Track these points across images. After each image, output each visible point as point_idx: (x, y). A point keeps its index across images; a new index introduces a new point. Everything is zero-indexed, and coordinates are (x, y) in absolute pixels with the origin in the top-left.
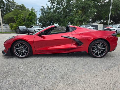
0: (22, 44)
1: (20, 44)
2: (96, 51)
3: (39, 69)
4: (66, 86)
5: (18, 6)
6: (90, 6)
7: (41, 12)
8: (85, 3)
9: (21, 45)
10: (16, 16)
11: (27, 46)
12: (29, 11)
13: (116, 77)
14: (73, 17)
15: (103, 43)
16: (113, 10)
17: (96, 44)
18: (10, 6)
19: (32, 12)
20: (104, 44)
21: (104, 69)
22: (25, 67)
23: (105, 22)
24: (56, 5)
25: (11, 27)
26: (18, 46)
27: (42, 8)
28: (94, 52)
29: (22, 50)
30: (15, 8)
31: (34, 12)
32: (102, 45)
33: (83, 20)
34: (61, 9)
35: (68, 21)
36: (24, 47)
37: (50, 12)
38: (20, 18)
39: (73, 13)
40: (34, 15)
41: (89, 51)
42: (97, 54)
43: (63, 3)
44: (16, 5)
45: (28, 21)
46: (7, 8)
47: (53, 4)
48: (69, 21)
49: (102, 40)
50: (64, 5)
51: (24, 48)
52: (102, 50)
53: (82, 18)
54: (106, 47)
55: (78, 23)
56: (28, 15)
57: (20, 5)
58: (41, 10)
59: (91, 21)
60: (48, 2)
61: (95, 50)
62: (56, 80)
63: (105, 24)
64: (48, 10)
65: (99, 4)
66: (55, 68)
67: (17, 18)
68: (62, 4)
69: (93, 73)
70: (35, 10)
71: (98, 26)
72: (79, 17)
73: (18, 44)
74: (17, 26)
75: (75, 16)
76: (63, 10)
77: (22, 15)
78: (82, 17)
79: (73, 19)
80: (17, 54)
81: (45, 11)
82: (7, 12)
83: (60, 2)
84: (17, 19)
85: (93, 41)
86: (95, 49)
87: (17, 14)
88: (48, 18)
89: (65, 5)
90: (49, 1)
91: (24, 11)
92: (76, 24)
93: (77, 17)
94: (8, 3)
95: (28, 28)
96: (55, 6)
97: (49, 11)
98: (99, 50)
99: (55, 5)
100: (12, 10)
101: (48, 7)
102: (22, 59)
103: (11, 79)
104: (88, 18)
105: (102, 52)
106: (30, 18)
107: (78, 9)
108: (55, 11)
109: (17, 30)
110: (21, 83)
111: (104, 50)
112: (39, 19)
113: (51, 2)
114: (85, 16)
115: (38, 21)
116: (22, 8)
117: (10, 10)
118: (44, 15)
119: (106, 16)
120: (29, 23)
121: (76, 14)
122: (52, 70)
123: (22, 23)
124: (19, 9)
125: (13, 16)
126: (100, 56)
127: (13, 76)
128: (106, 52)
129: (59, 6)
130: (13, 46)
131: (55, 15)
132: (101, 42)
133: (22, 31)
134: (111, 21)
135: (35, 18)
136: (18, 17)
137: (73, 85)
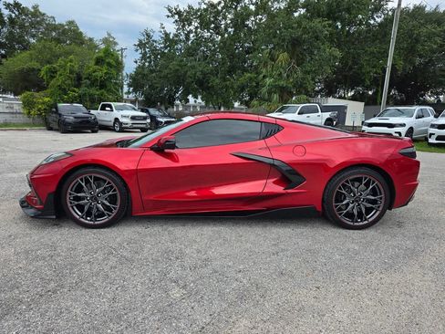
0: (96, 179)
1: (91, 177)
2: (348, 205)
3: (161, 266)
4: (261, 325)
5: (55, 28)
6: (317, 38)
7: (140, 51)
8: (300, 26)
9: (92, 181)
10: (48, 66)
11: (112, 187)
12: (96, 47)
13: (416, 293)
14: (258, 74)
15: (373, 179)
16: (399, 55)
17: (347, 182)
18: (22, 26)
19: (108, 53)
20: (374, 182)
21: (375, 267)
22: (113, 261)
23: (370, 93)
24: (196, 28)
25: (28, 104)
26: (83, 184)
27: (142, 38)
28: (340, 209)
29: (95, 199)
30: (42, 33)
31: (114, 50)
32: (367, 185)
33: (294, 86)
34: (214, 46)
35: (239, 87)
36: (102, 188)
37: (174, 53)
38: (61, 75)
39: (259, 58)
40: (114, 63)
41: (325, 206)
42: (350, 215)
43: (223, 22)
44: (47, 25)
45: (92, 84)
46: (11, 33)
47: (184, 26)
48: (242, 89)
49: (368, 170)
50: (226, 30)
51: (103, 192)
52: (369, 201)
53: (291, 80)
54: (381, 194)
55: (276, 97)
56: (93, 62)
57: (62, 25)
58: (141, 45)
59: (321, 90)
60: (168, 16)
61: (344, 203)
62: (225, 306)
63: (371, 103)
64: (166, 48)
65: (349, 31)
66: (216, 264)
67: (53, 73)
68: (217, 28)
69: (343, 281)
70: (116, 44)
71: (345, 107)
72: (280, 75)
73: (81, 180)
74: (52, 102)
75: (264, 71)
76: (219, 47)
77: (71, 61)
78: (288, 76)
79: (257, 84)
80: (77, 214)
81: (154, 51)
82: (12, 48)
83: (212, 19)
84: (52, 77)
85: (339, 172)
86: (345, 199)
87: (48, 56)
88: (165, 77)
89: (230, 30)
90: (170, 14)
91: (77, 49)
92: (269, 100)
93: (271, 76)
94: (16, 15)
95: (92, 112)
96: (190, 32)
97: (169, 51)
98: (357, 201)
99: (192, 28)
100: (32, 41)
101: (167, 35)
102: (95, 231)
103: (75, 300)
104: (310, 79)
105: (366, 208)
106: (99, 74)
107: (274, 48)
108: (191, 52)
109: (52, 118)
110: (111, 314)
111: (374, 202)
112: (131, 77)
113: (177, 16)
114: (300, 74)
115: (129, 86)
116: (70, 34)
117: (25, 41)
118: (150, 62)
119: (376, 73)
120: (95, 92)
121: (270, 62)
122: (205, 270)
123: (71, 94)
124: (58, 41)
125: (35, 65)
126: (361, 223)
127: (79, 293)
128: (381, 209)
129: (207, 34)
130: (65, 186)
131: (193, 67)
132: (364, 176)
133: (70, 121)
134: (393, 92)
135: (117, 74)
136: (54, 68)
137: (282, 323)
